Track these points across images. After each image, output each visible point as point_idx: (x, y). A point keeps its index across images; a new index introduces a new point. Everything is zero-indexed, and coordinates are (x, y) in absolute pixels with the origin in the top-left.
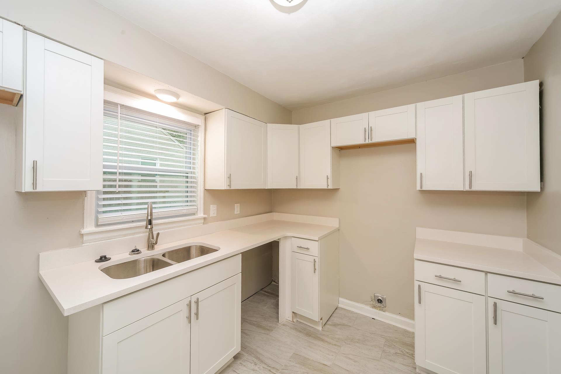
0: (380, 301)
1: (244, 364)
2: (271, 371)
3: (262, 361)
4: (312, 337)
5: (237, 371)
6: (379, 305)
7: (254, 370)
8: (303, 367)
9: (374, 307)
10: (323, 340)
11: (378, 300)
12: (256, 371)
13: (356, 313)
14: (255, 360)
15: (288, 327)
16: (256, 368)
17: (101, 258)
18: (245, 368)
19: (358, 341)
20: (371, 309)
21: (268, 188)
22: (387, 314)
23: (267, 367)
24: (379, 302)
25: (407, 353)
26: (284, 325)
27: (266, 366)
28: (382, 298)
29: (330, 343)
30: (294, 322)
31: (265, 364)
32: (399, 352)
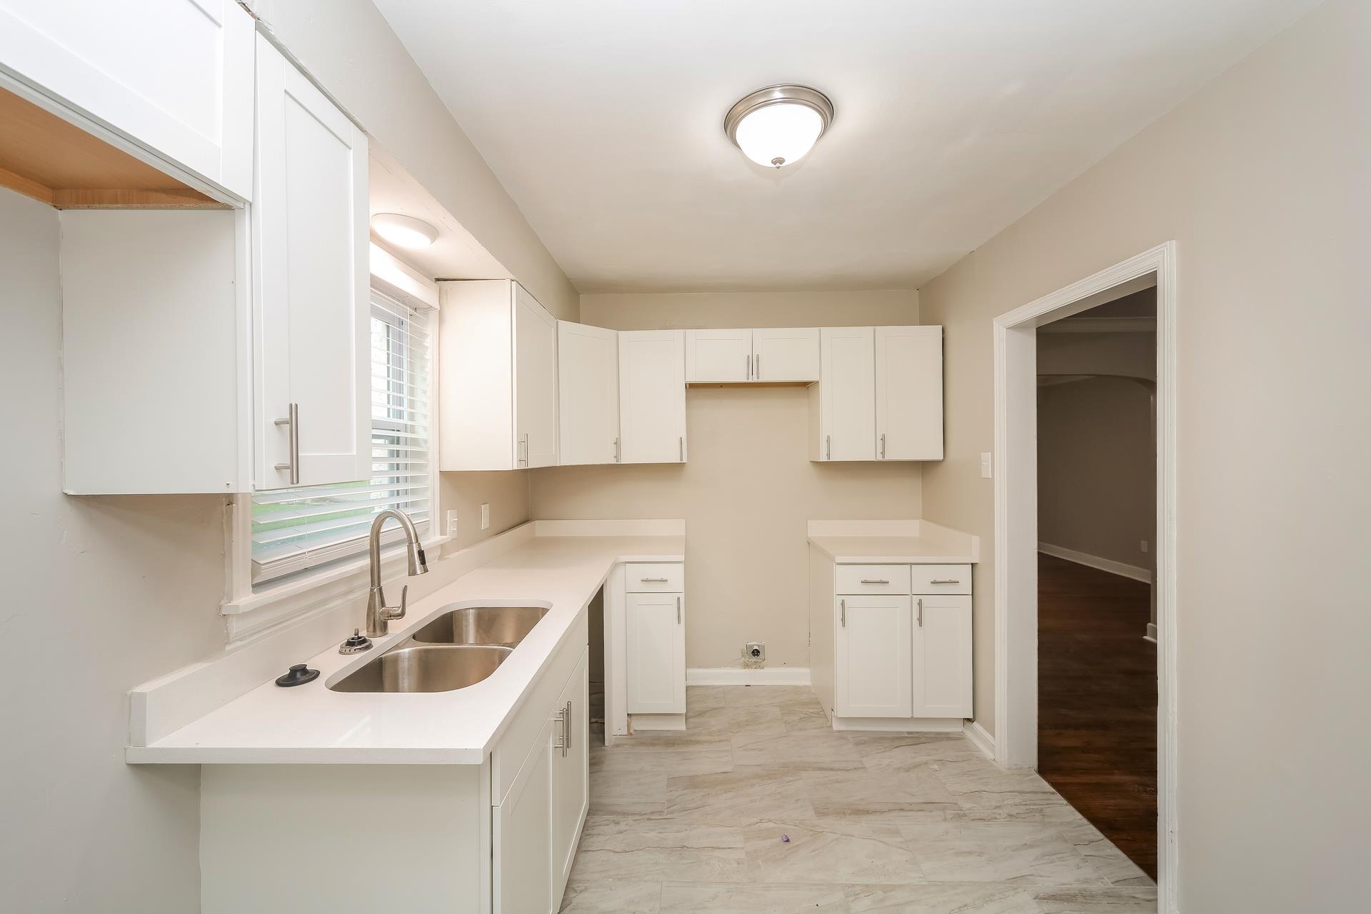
0: (756, 653)
1: (594, 832)
2: (652, 819)
3: (625, 813)
4: (678, 744)
5: (590, 849)
6: (754, 659)
7: (621, 832)
8: (696, 790)
9: (747, 666)
10: (698, 742)
11: (753, 652)
12: (626, 831)
13: (720, 687)
14: (611, 817)
15: (626, 746)
16: (622, 827)
17: (294, 671)
18: (601, 838)
19: (747, 723)
20: (743, 671)
21: (562, 465)
22: (766, 670)
23: (640, 818)
24: (754, 655)
25: (812, 713)
26: (617, 746)
27: (637, 817)
28: (758, 646)
29: (711, 742)
30: (631, 734)
31: (633, 814)
32: (802, 716)
